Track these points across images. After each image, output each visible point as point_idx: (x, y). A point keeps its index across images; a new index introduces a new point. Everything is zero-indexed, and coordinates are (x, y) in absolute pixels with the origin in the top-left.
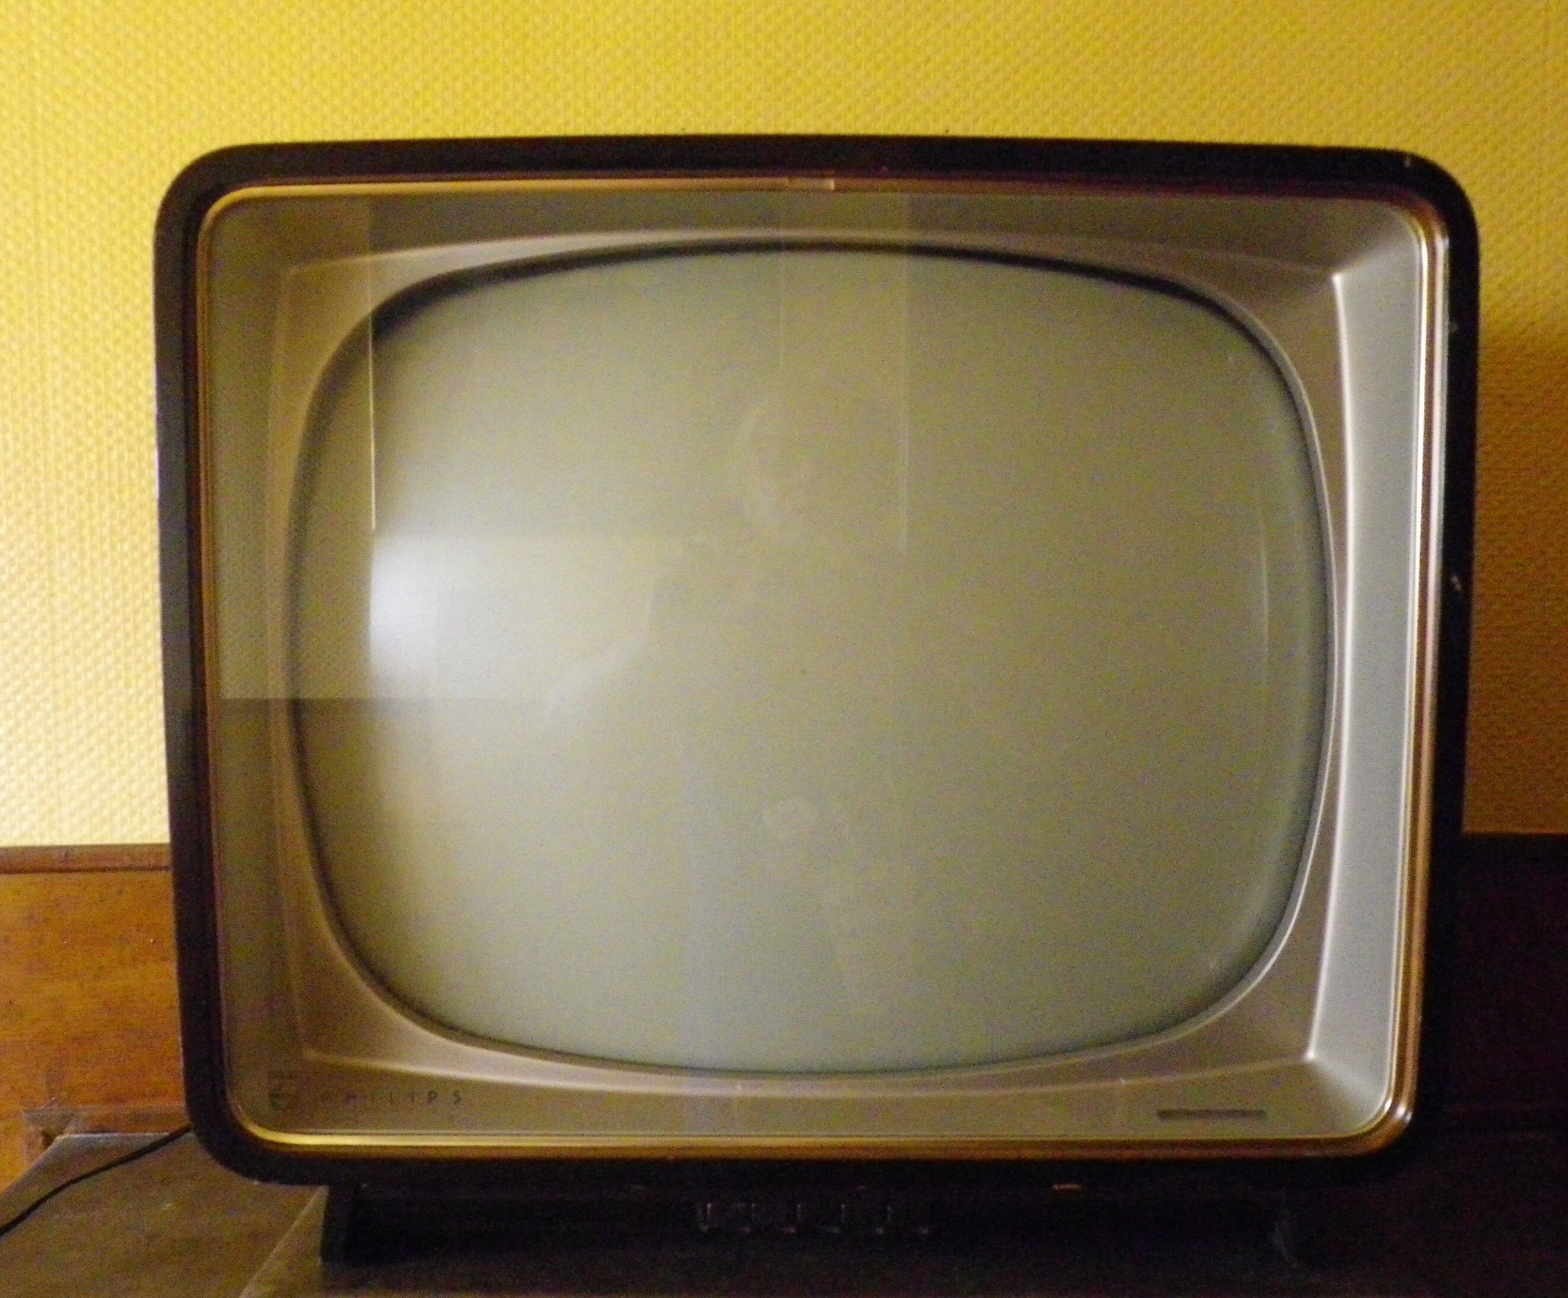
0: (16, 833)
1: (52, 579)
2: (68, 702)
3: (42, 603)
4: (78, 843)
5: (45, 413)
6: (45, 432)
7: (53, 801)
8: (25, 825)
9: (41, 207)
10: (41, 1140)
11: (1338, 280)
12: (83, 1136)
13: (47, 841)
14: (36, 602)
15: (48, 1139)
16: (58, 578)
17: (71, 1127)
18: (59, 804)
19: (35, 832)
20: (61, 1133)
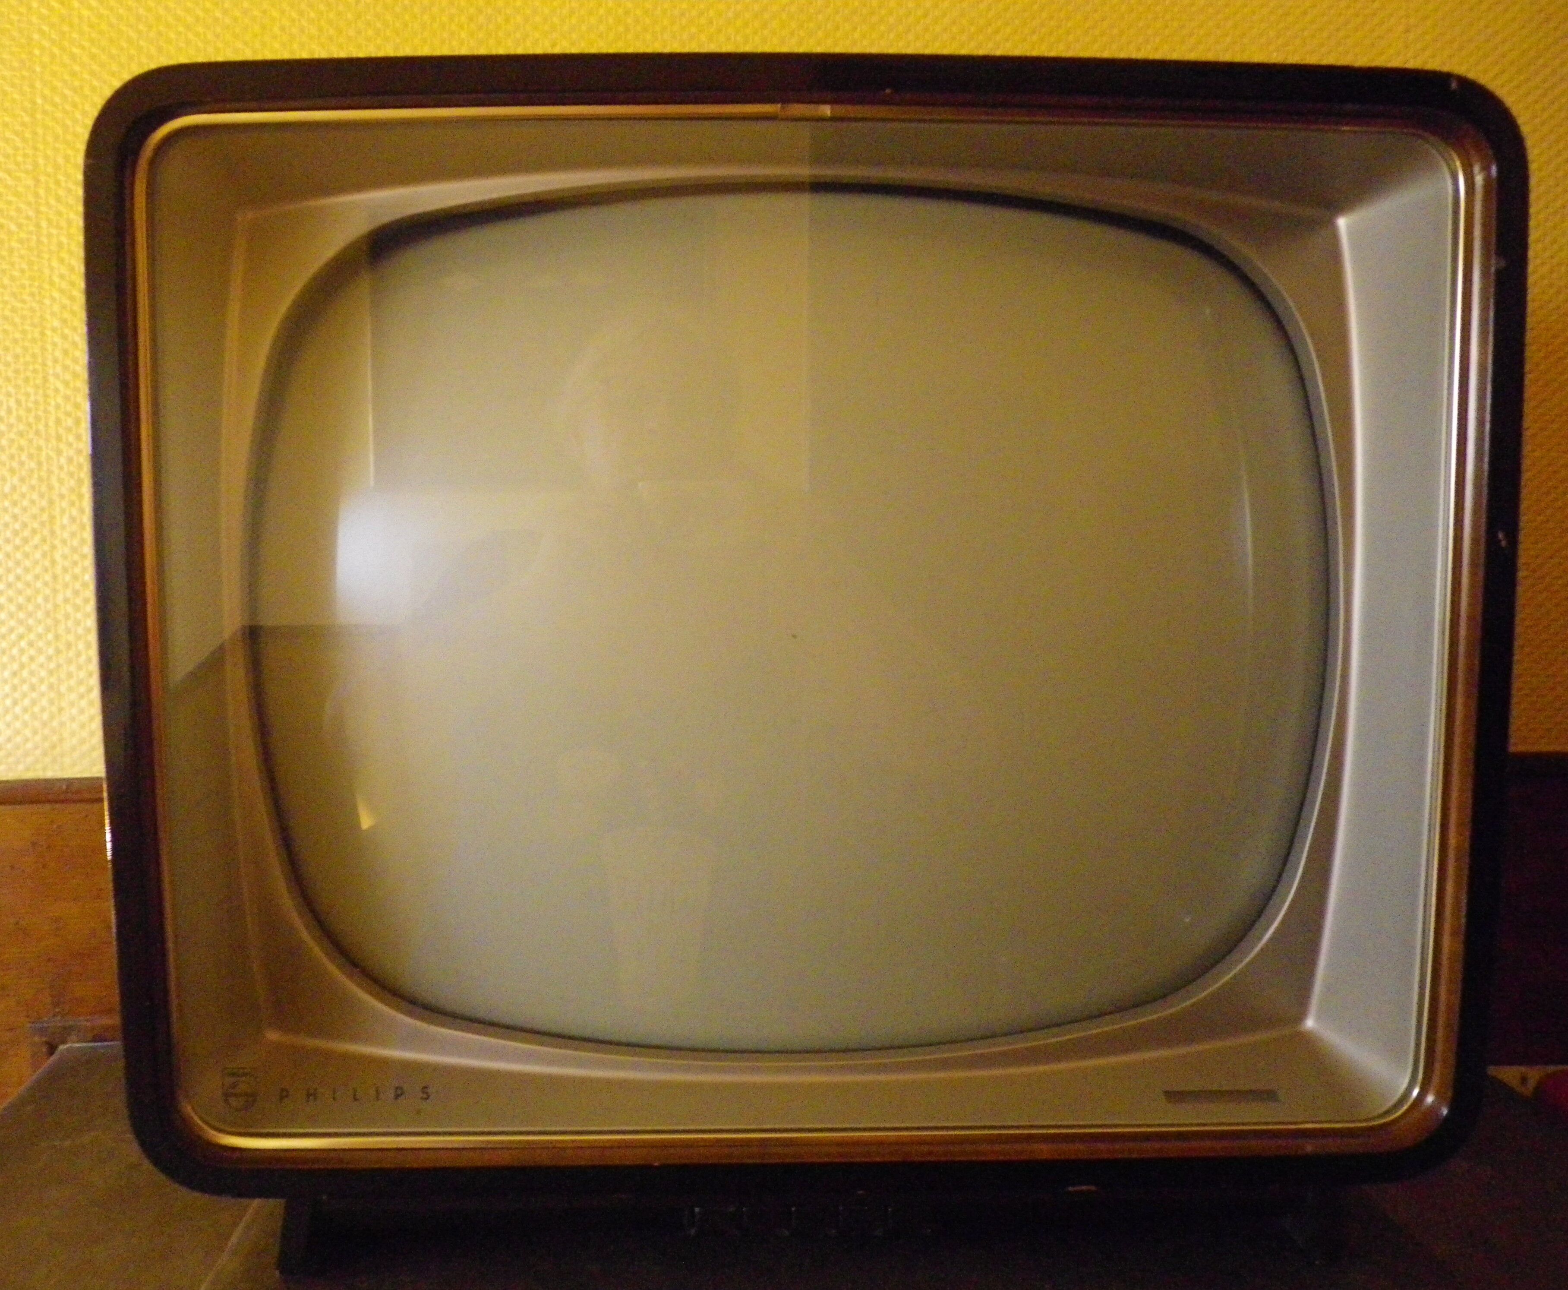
0: (21, 767)
1: (53, 533)
2: (69, 645)
3: (44, 555)
4: (79, 776)
5: (45, 380)
6: (46, 396)
7: (55, 738)
8: (29, 759)
9: (42, 192)
10: (44, 1049)
11: (1342, 223)
12: (84, 1045)
13: (49, 774)
14: (38, 555)
15: (52, 1049)
16: (58, 532)
17: (74, 1037)
18: (61, 740)
19: (39, 766)
20: (64, 1042)
